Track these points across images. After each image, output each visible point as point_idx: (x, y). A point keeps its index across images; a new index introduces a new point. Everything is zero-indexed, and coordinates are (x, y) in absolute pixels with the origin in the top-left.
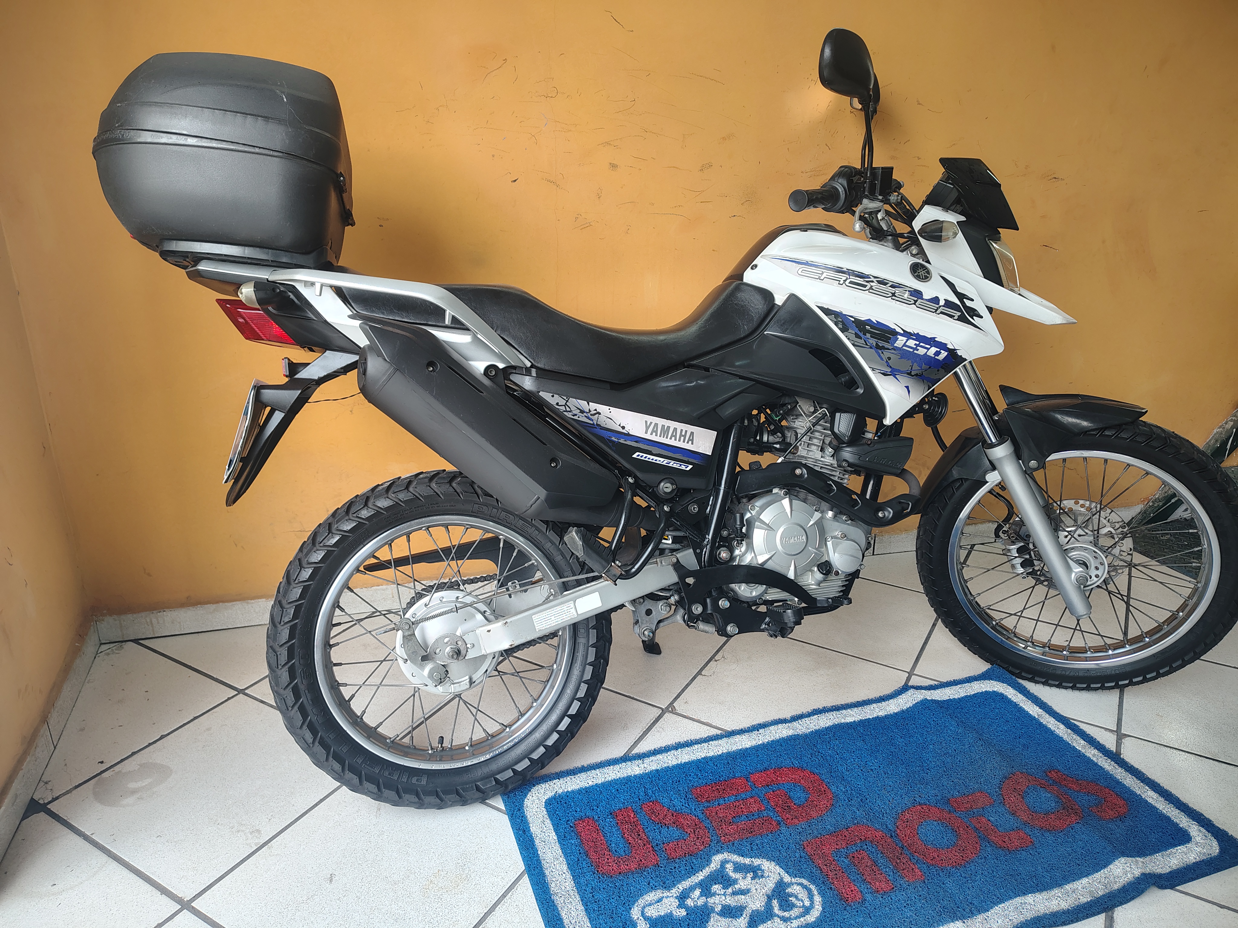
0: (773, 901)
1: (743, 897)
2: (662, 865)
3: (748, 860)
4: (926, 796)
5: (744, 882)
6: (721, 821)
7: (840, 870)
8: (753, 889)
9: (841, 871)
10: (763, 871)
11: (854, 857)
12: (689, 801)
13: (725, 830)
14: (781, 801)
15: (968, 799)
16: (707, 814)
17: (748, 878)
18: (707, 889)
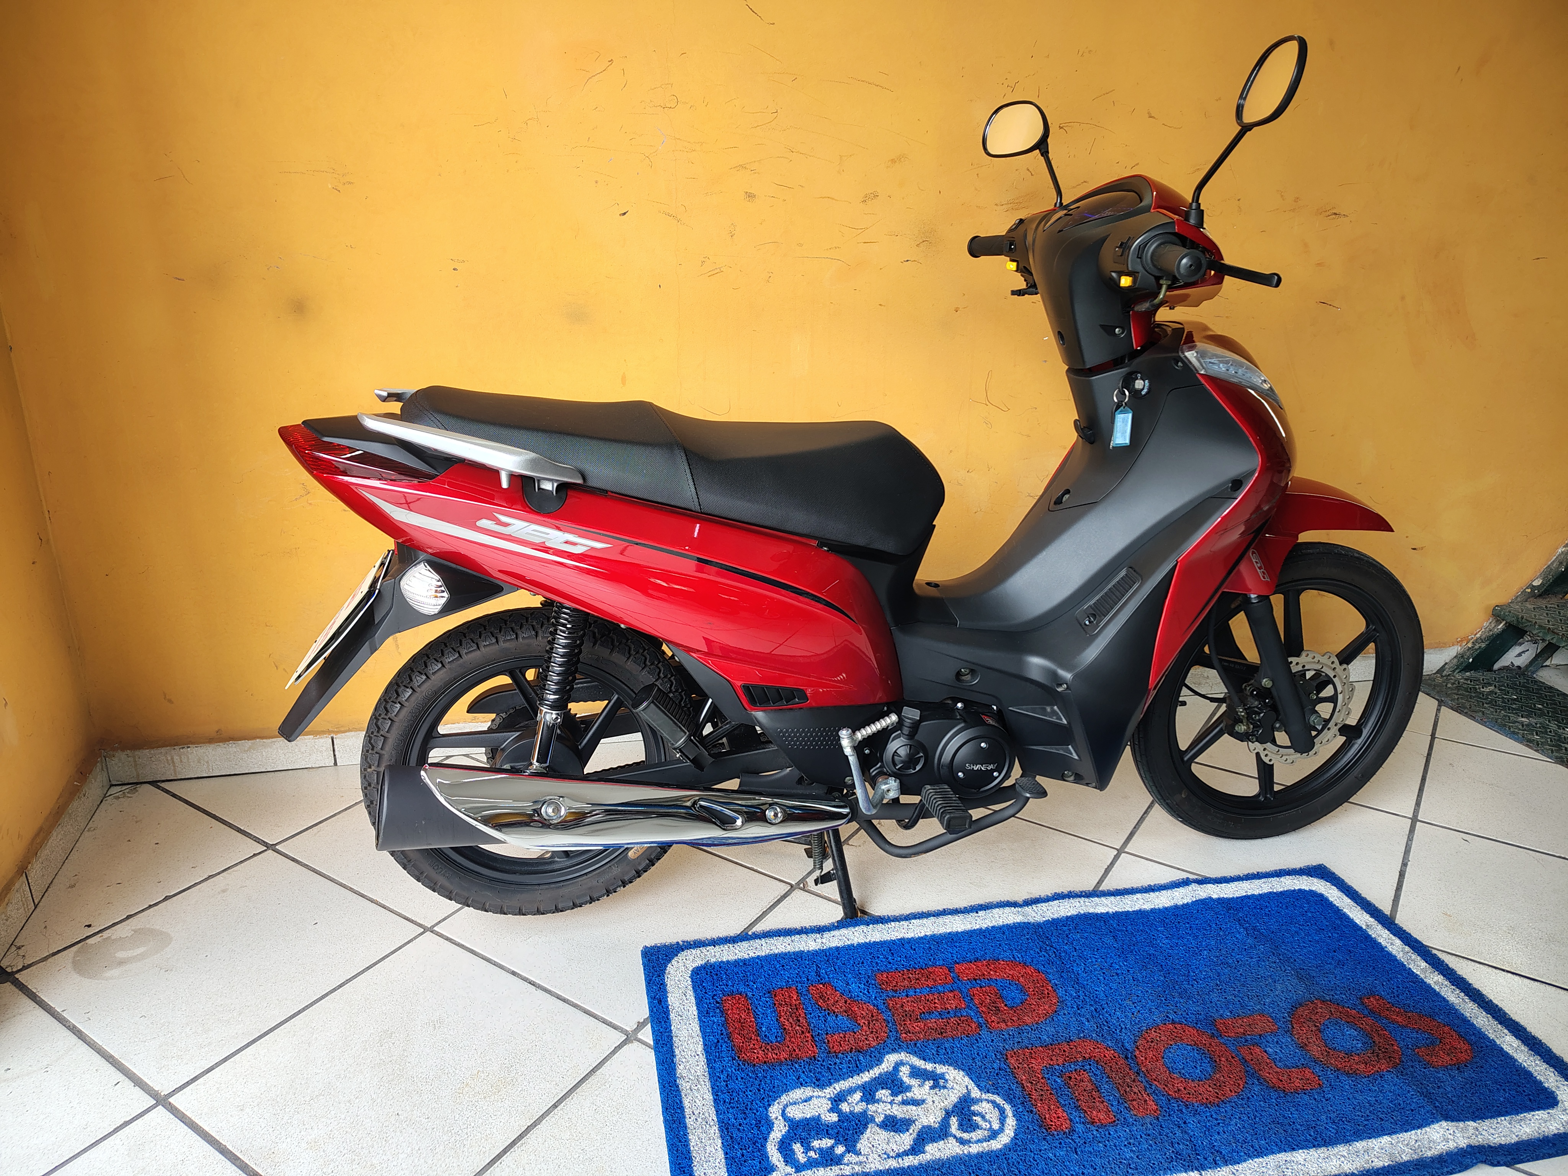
0: (952, 1117)
1: (914, 1108)
2: (820, 1059)
3: (931, 1065)
4: (1184, 1013)
5: (920, 1090)
6: (906, 1015)
7: (1049, 1090)
8: (929, 1100)
9: (1049, 1092)
10: (947, 1080)
11: (1070, 1078)
12: (869, 987)
13: (908, 1026)
14: (988, 1000)
15: (1242, 1022)
16: (890, 1006)
17: (925, 1087)
18: (870, 1094)
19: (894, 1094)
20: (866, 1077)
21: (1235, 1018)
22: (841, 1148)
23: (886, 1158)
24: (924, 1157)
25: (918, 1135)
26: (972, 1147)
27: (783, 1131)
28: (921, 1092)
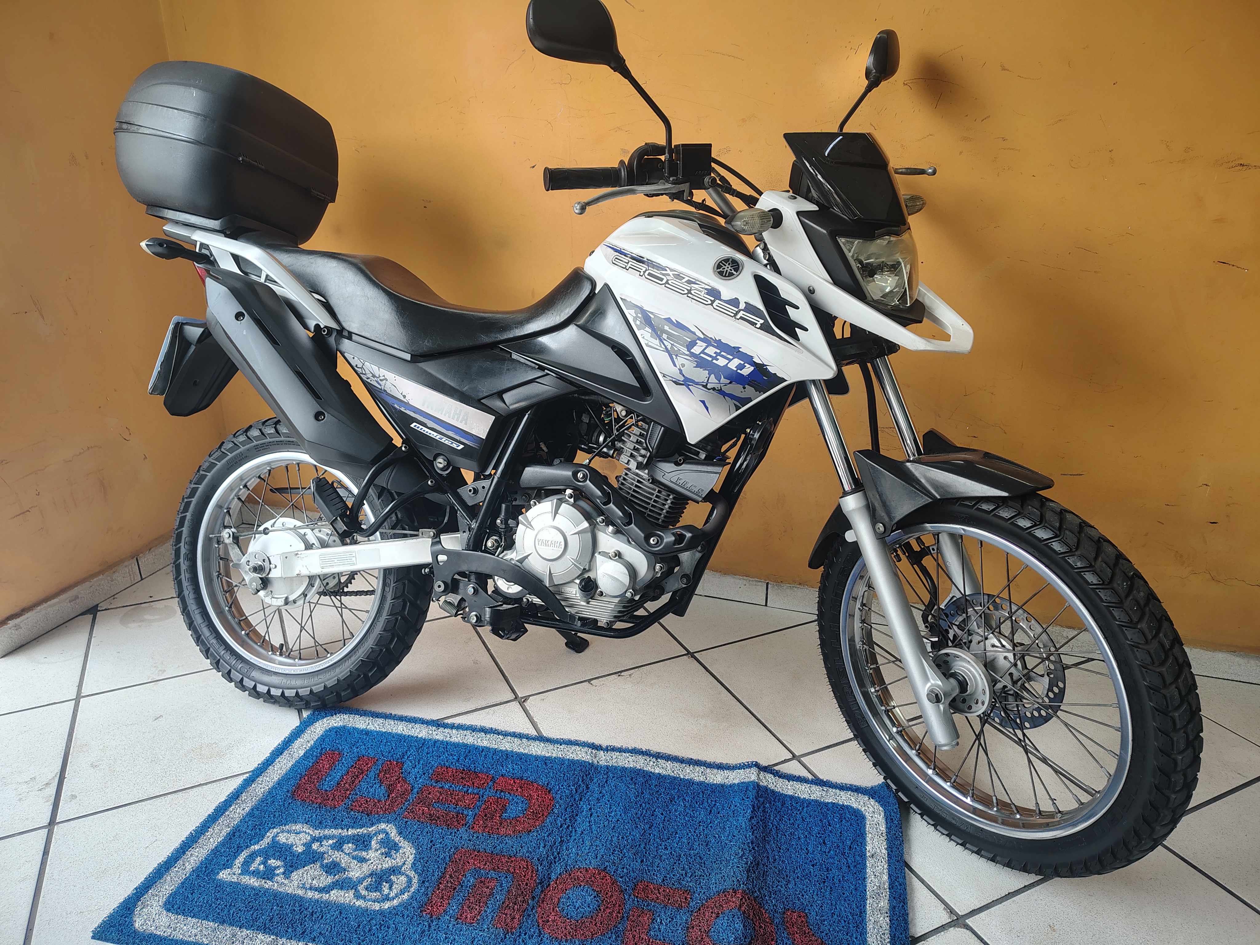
0: (371, 877)
1: (356, 863)
3: (400, 839)
7: (456, 885)
10: (398, 852)
11: (481, 882)
12: (424, 774)
13: (417, 808)
14: (493, 808)
15: (664, 891)
16: (421, 791)
17: (379, 852)
18: (341, 844)
19: (355, 851)
20: (351, 832)
21: (661, 886)
22: (282, 870)
23: (302, 888)
24: (325, 897)
25: (337, 881)
26: (359, 902)
27: (263, 846)
28: (373, 854)
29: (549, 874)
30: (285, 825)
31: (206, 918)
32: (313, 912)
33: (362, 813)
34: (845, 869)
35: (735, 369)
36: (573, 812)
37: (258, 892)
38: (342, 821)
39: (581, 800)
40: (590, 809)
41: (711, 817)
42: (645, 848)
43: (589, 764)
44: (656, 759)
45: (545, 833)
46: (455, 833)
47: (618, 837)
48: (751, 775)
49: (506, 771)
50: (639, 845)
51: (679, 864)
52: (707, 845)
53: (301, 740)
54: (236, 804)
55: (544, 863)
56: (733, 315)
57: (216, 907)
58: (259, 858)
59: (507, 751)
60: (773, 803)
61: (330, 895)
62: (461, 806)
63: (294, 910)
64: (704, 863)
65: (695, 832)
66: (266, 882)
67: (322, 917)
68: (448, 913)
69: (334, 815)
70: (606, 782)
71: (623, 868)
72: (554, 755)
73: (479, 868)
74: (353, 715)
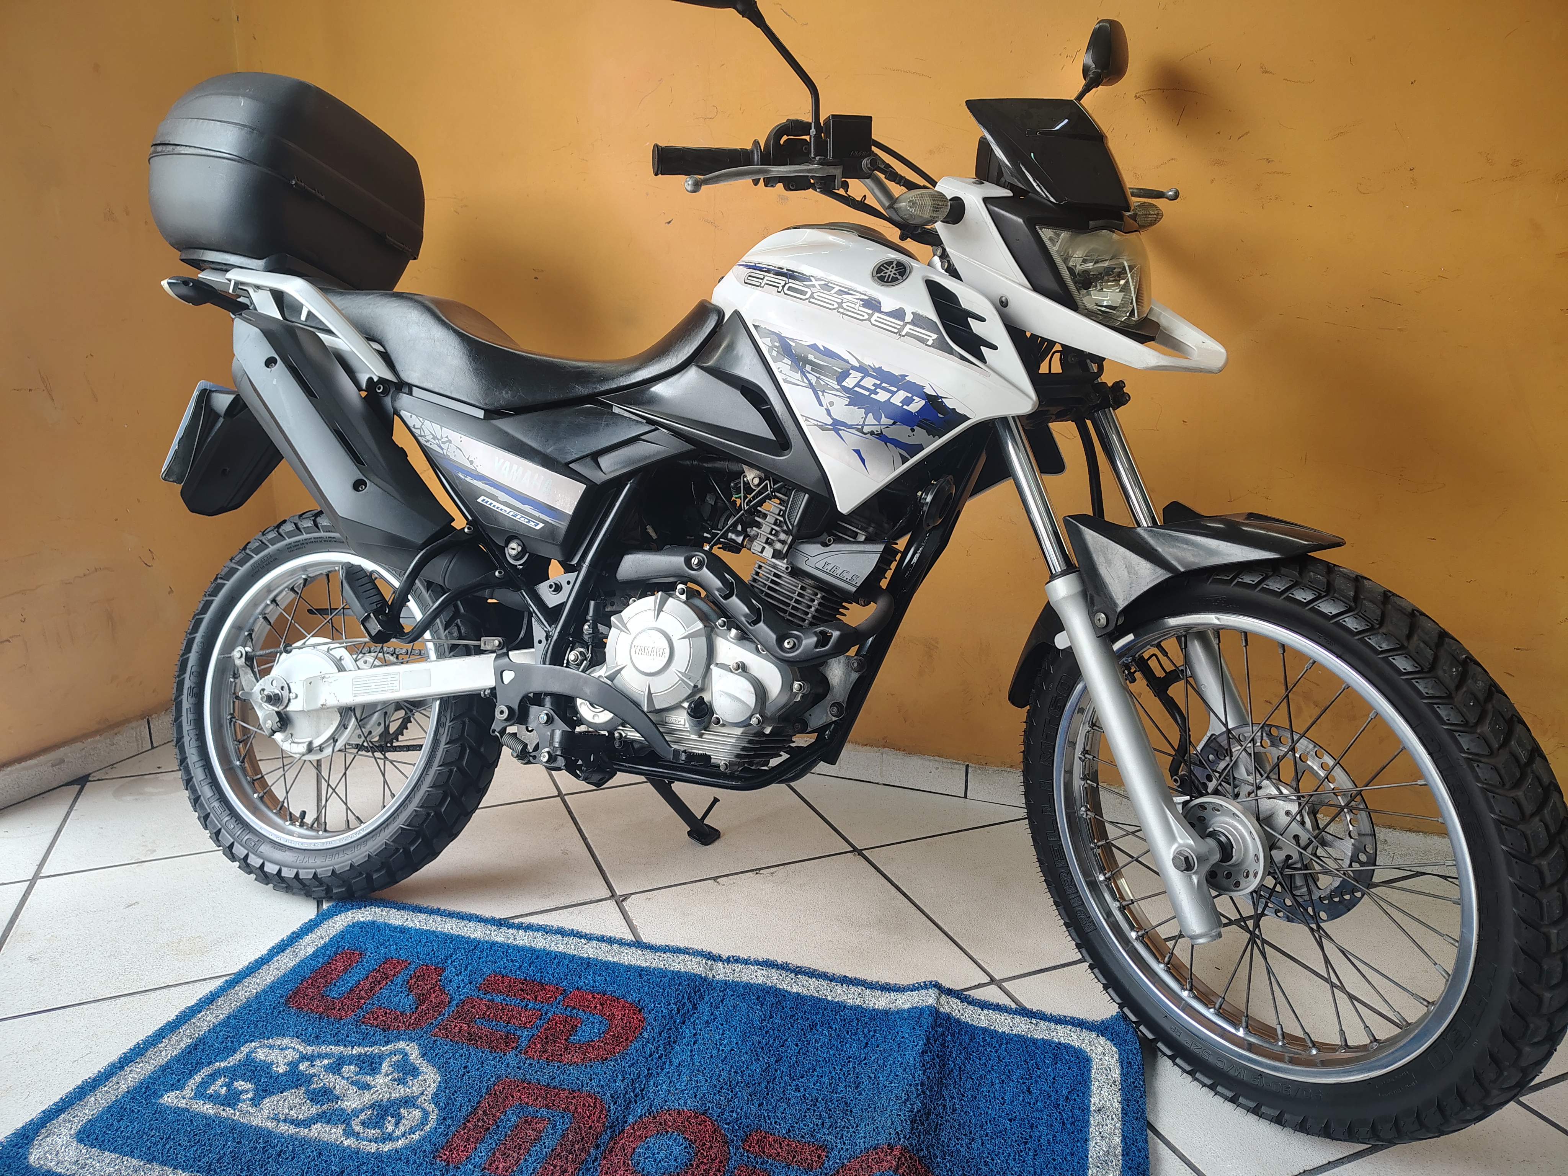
1: (356, 1090)
3: (422, 1062)
9: (489, 1126)
11: (526, 1122)
12: (470, 983)
13: (453, 1024)
14: (558, 1029)
15: (788, 1145)
16: (463, 1003)
17: (390, 1077)
18: (339, 1064)
19: (358, 1074)
20: (357, 1050)
21: (785, 1138)
22: (250, 1095)
23: (273, 1119)
24: (303, 1132)
25: (325, 1112)
26: (348, 1140)
27: (232, 1064)
28: (380, 1080)
29: (624, 1116)
30: (268, 1038)
31: (131, 1154)
32: (281, 1151)
33: (376, 1027)
34: (1057, 1126)
35: (900, 405)
36: (670, 1037)
37: (210, 1122)
38: (348, 1036)
39: (684, 1023)
40: (695, 1034)
41: (866, 1052)
42: (766, 1088)
43: (701, 978)
44: (796, 975)
45: (627, 1063)
46: (501, 1057)
47: (730, 1071)
48: (929, 998)
49: (584, 982)
50: (759, 1084)
51: (814, 1111)
52: (857, 1088)
53: (314, 935)
54: (207, 1009)
55: (621, 1101)
56: (896, 331)
57: (148, 1140)
58: (222, 1079)
59: (590, 958)
60: (956, 1036)
61: (310, 1130)
62: (514, 1024)
63: (256, 1148)
64: (851, 1111)
65: (841, 1070)
66: (224, 1110)
67: (293, 1158)
68: (473, 1161)
69: (338, 1028)
70: (722, 1001)
71: (733, 1112)
72: (653, 966)
73: (527, 1103)
74: (388, 909)
